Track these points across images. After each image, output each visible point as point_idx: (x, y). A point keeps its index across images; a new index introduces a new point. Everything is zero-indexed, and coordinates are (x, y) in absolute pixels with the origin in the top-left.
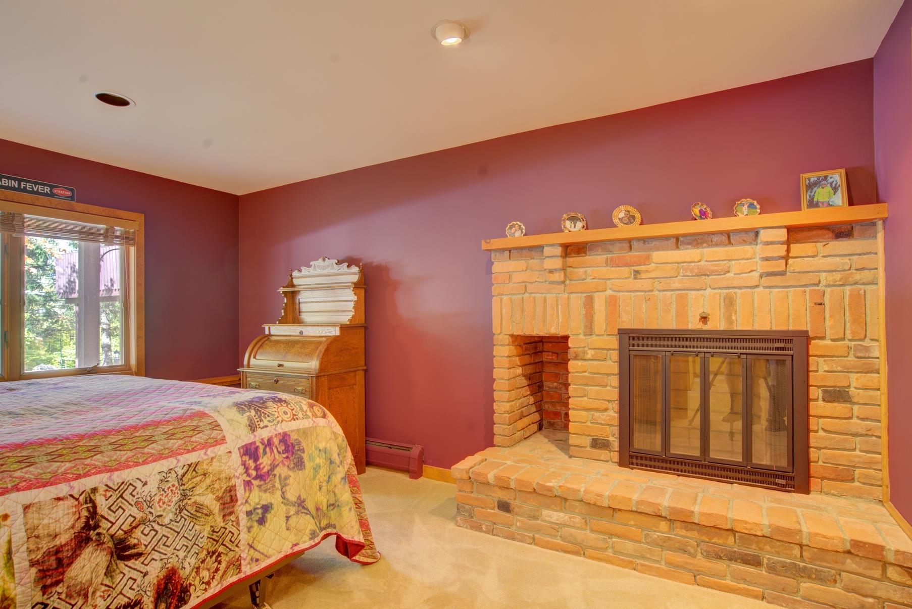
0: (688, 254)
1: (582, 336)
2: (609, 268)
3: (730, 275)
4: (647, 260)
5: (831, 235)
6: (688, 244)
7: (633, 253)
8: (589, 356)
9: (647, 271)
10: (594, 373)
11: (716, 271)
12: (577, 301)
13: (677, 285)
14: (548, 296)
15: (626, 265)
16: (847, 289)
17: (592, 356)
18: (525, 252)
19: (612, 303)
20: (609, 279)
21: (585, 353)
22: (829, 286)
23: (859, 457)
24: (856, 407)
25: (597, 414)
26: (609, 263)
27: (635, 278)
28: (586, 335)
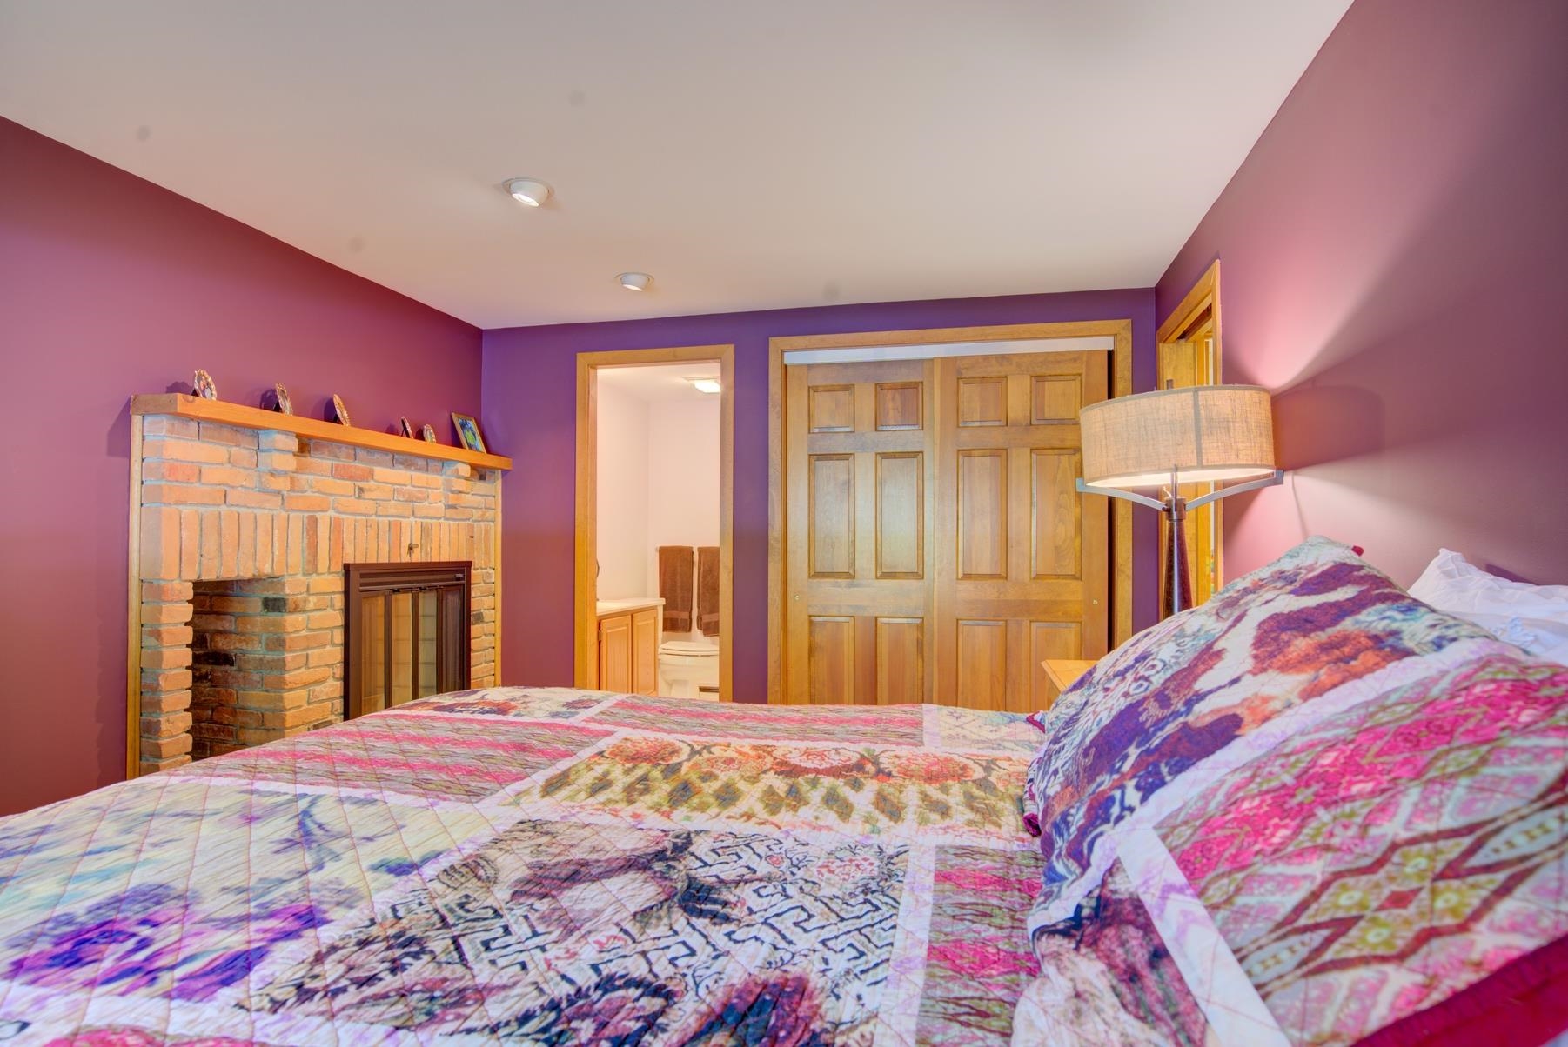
0: (400, 475)
1: (300, 577)
2: (331, 479)
3: (426, 503)
4: (369, 475)
5: (478, 476)
6: (402, 463)
7: (357, 464)
8: (311, 606)
9: (370, 490)
10: (313, 630)
11: (419, 498)
12: (297, 521)
13: (392, 511)
14: (258, 512)
15: (351, 478)
16: (482, 524)
17: (315, 604)
18: (226, 432)
19: (336, 527)
20: (331, 495)
21: (306, 601)
22: (476, 521)
23: (485, 667)
24: (485, 625)
25: (318, 688)
26: (336, 473)
27: (360, 497)
28: (304, 575)
